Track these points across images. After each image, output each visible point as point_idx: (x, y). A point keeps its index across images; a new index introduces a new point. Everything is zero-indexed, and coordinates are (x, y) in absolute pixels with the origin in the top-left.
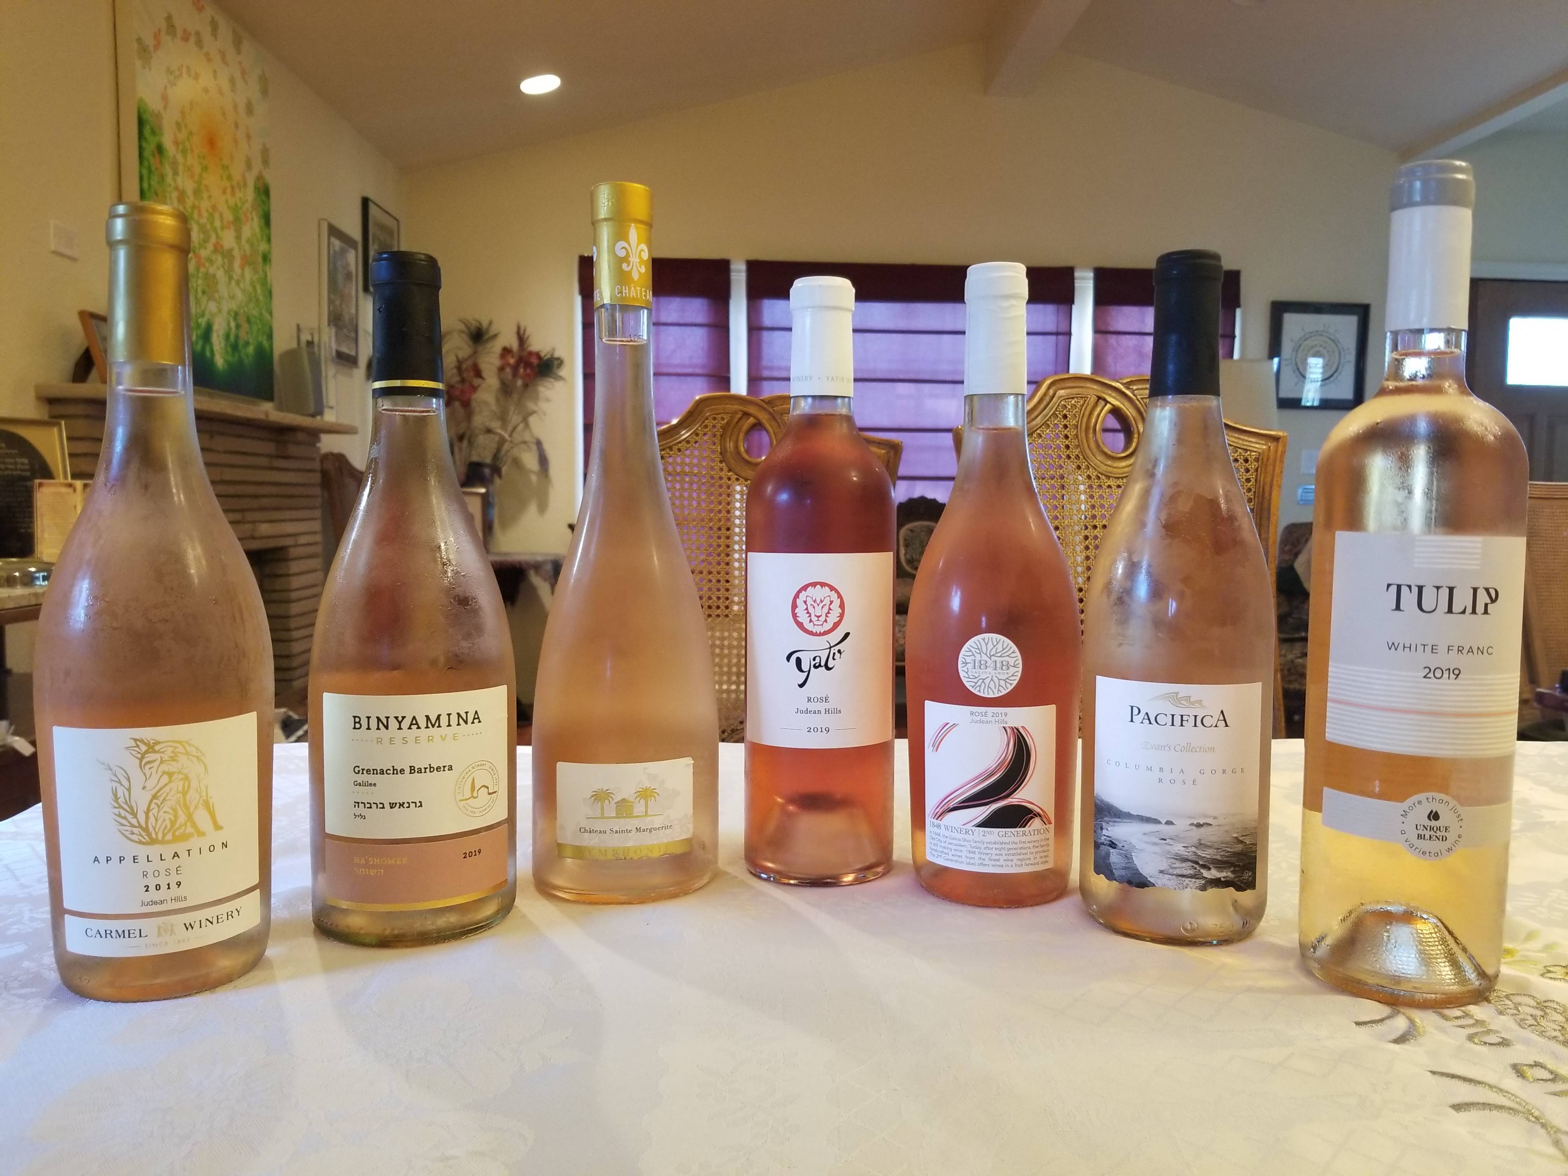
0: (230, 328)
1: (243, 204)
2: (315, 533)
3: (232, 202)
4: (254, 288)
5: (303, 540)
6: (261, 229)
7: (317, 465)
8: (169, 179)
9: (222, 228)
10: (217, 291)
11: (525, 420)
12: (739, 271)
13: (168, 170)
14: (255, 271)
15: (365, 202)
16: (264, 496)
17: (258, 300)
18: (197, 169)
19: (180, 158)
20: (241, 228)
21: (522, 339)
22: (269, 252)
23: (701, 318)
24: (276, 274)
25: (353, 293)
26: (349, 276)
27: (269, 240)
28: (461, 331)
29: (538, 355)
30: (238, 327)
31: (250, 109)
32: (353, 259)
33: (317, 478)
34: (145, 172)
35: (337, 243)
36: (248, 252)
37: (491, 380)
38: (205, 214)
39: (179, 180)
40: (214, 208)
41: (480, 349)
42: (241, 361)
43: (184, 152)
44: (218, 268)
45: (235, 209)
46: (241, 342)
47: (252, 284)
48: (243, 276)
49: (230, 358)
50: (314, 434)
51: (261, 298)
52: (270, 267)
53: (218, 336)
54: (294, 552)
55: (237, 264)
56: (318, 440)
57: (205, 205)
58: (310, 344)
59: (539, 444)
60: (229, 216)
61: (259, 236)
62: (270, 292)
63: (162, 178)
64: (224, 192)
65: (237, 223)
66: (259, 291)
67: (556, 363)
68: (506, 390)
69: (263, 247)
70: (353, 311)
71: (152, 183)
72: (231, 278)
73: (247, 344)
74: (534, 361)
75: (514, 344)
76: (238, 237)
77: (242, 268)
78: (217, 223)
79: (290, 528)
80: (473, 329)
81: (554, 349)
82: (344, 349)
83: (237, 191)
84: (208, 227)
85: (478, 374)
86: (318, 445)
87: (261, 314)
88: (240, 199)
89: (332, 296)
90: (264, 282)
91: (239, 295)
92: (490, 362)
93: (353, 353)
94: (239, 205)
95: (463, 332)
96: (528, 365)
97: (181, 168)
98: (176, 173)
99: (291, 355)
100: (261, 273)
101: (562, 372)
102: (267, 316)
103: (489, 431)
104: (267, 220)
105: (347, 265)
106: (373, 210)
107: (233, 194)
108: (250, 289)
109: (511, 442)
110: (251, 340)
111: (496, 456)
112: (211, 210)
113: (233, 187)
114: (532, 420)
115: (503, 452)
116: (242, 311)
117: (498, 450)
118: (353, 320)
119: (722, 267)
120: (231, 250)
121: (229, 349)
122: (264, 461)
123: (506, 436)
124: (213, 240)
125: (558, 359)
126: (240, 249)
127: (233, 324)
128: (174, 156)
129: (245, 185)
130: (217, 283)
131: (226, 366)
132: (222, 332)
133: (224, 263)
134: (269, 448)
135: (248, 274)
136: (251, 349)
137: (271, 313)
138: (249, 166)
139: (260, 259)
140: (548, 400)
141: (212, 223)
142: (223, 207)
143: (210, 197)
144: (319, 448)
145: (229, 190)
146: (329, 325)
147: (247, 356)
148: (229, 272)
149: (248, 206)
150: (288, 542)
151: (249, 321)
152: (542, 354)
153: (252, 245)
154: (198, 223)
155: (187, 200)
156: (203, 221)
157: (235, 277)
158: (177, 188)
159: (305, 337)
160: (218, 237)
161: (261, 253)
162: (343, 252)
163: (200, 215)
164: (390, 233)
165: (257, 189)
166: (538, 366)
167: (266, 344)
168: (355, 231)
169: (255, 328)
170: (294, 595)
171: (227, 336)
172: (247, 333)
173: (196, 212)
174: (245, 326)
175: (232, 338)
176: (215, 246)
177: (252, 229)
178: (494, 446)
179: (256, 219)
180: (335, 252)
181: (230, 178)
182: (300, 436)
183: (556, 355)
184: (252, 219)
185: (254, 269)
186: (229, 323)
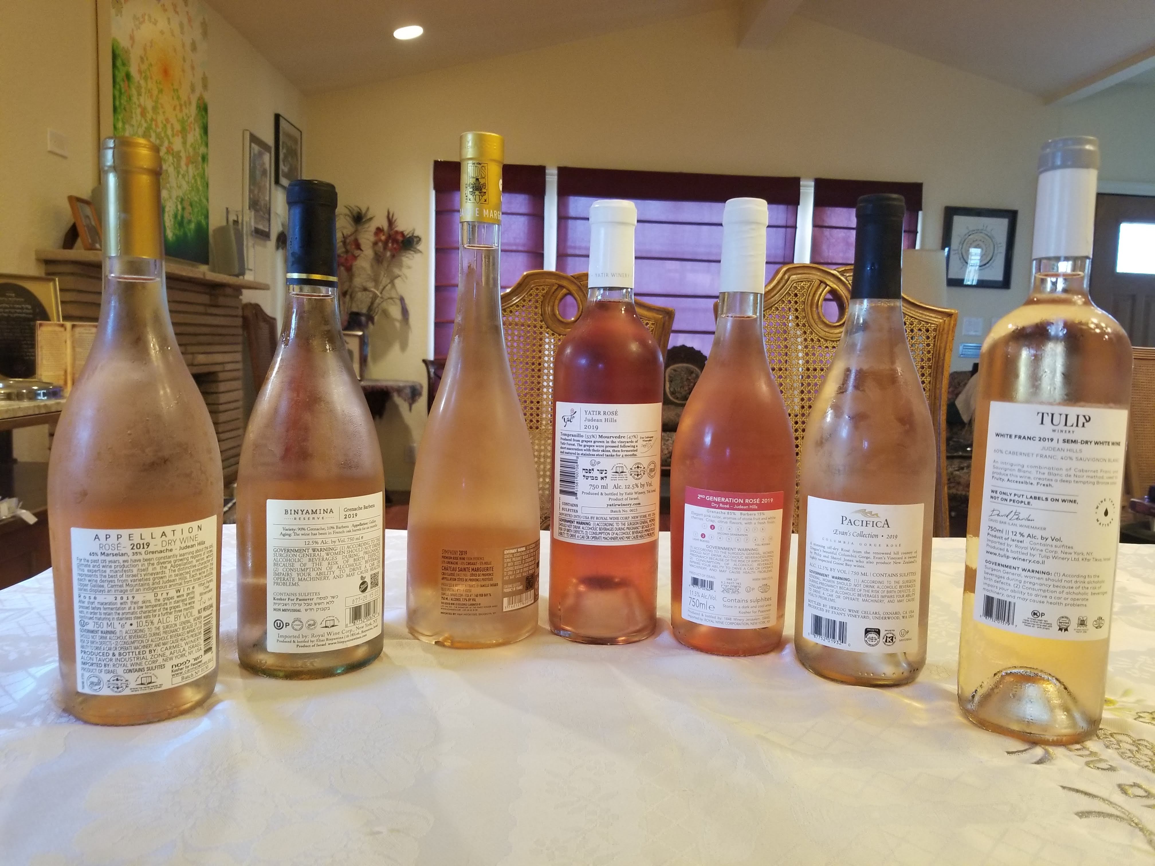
0: (178, 210)
1: (189, 117)
2: (237, 362)
3: (180, 116)
4: (196, 180)
5: (229, 367)
6: (201, 137)
7: (240, 312)
8: (135, 99)
9: (173, 136)
10: (169, 183)
11: (392, 282)
12: (552, 175)
13: (134, 92)
14: (197, 168)
15: (277, 117)
16: (200, 334)
17: (198, 189)
18: (155, 92)
19: (142, 82)
20: (186, 136)
21: (391, 222)
22: (207, 154)
23: (523, 210)
24: (212, 170)
25: (268, 185)
26: (264, 172)
27: (207, 145)
28: (346, 215)
29: (402, 233)
30: (183, 209)
31: (194, 48)
32: (267, 159)
33: (239, 322)
34: (117, 93)
35: (256, 148)
36: (192, 154)
37: (368, 252)
38: (160, 125)
39: (142, 100)
40: (167, 120)
41: (359, 228)
42: (185, 234)
43: (146, 79)
44: (170, 166)
45: (182, 122)
46: (185, 221)
47: (194, 177)
48: (187, 171)
49: (177, 232)
50: (238, 289)
51: (201, 188)
52: (207, 165)
53: (169, 216)
54: (222, 376)
55: (183, 162)
56: (241, 294)
57: (160, 118)
58: (236, 222)
59: (402, 299)
60: (178, 127)
61: (200, 141)
62: (207, 184)
63: (130, 98)
64: (175, 109)
65: (184, 132)
66: (199, 183)
67: (415, 240)
68: (378, 259)
69: (202, 150)
70: (267, 198)
71: (122, 102)
72: (178, 173)
73: (190, 222)
74: (400, 238)
75: (385, 225)
76: (184, 143)
77: (187, 165)
78: (169, 132)
79: (219, 358)
80: (355, 213)
81: (414, 230)
82: (260, 227)
83: (184, 107)
84: (163, 135)
85: (358, 247)
86: (241, 297)
87: (200, 200)
88: (186, 114)
89: (252, 187)
90: (203, 176)
91: (185, 186)
92: (367, 238)
93: (267, 230)
94: (185, 118)
95: (349, 216)
96: (395, 241)
97: (143, 90)
98: (139, 94)
99: (222, 231)
100: (201, 169)
101: (420, 247)
102: (204, 201)
103: (365, 289)
104: (205, 130)
105: (264, 164)
106: (283, 123)
107: (181, 110)
108: (193, 181)
109: (382, 298)
110: (193, 219)
111: (370, 309)
112: (164, 122)
113: (181, 106)
114: (397, 282)
115: (375, 305)
116: (186, 197)
117: (372, 303)
118: (267, 206)
119: (540, 171)
120: (179, 152)
121: (177, 225)
122: (201, 309)
123: (378, 293)
124: (166, 144)
125: (418, 237)
126: (185, 151)
127: (180, 207)
128: (138, 82)
129: (190, 103)
130: (169, 176)
131: (174, 238)
132: (172, 213)
133: (174, 161)
134: (205, 299)
135: (191, 170)
136: (193, 226)
137: (207, 200)
138: (193, 90)
139: (200, 159)
140: (409, 267)
141: (165, 132)
142: (173, 121)
143: (164, 112)
144: (241, 300)
145: (178, 108)
146: (250, 209)
147: (190, 230)
148: (177, 168)
149: (192, 119)
150: (217, 368)
151: (191, 205)
152: (406, 233)
153: (194, 149)
154: (155, 132)
155: (147, 115)
156: (159, 130)
157: (182, 172)
158: (140, 105)
159: (232, 217)
160: (170, 142)
161: (201, 155)
162: (260, 154)
163: (157, 126)
164: (295, 141)
165: (198, 107)
166: (403, 241)
167: (204, 222)
168: (269, 139)
169: (196, 210)
170: (222, 408)
171: (176, 216)
172: (190, 213)
173: (154, 123)
174: (189, 209)
175: (179, 218)
176: (167, 148)
177: (194, 136)
178: (369, 300)
179: (197, 130)
180: (254, 155)
181: (178, 98)
182: (229, 291)
183: (415, 235)
184: (195, 130)
185: (196, 166)
186: (177, 206)
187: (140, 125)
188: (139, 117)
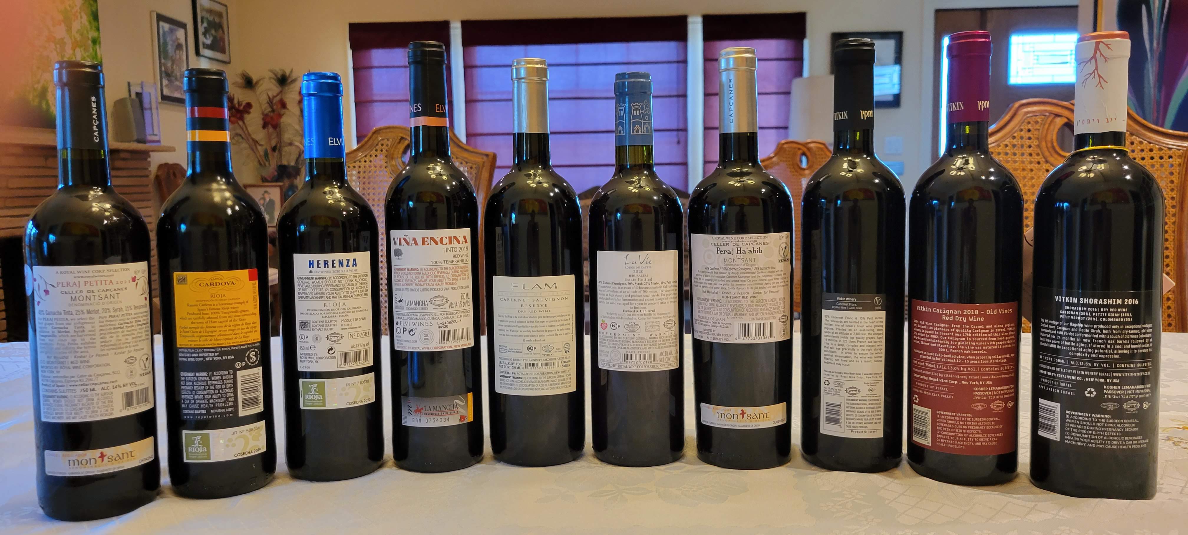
1: (73, 8)
3: (61, 7)
6: (90, 23)
9: (54, 26)
14: (87, 49)
20: (70, 23)
22: (99, 37)
24: (106, 51)
26: (179, 47)
27: (98, 29)
28: (270, 78)
32: (182, 35)
35: (166, 27)
36: (79, 39)
41: (285, 89)
45: (65, 12)
50: (145, 153)
52: (100, 47)
56: (149, 156)
58: (140, 94)
60: (59, 17)
61: (89, 27)
64: (54, 2)
65: (67, 21)
69: (93, 34)
72: (63, 57)
76: (69, 30)
77: (74, 49)
80: (279, 76)
82: (177, 95)
85: (284, 106)
86: (149, 159)
88: (70, 5)
90: (95, 56)
92: (292, 97)
94: (69, 9)
99: (122, 103)
100: (92, 50)
104: (95, 17)
105: (177, 39)
107: (63, 3)
120: (62, 39)
126: (71, 37)
130: (51, 61)
133: (56, 47)
135: (80, 53)
139: (90, 42)
142: (53, 12)
144: (152, 162)
145: (59, 1)
146: (161, 80)
148: (61, 53)
149: (76, 9)
153: (82, 35)
157: (68, 55)
159: (135, 90)
161: (91, 39)
162: (172, 31)
168: (184, 16)
177: (81, 22)
179: (85, 17)
184: (81, 17)
185: (84, 49)
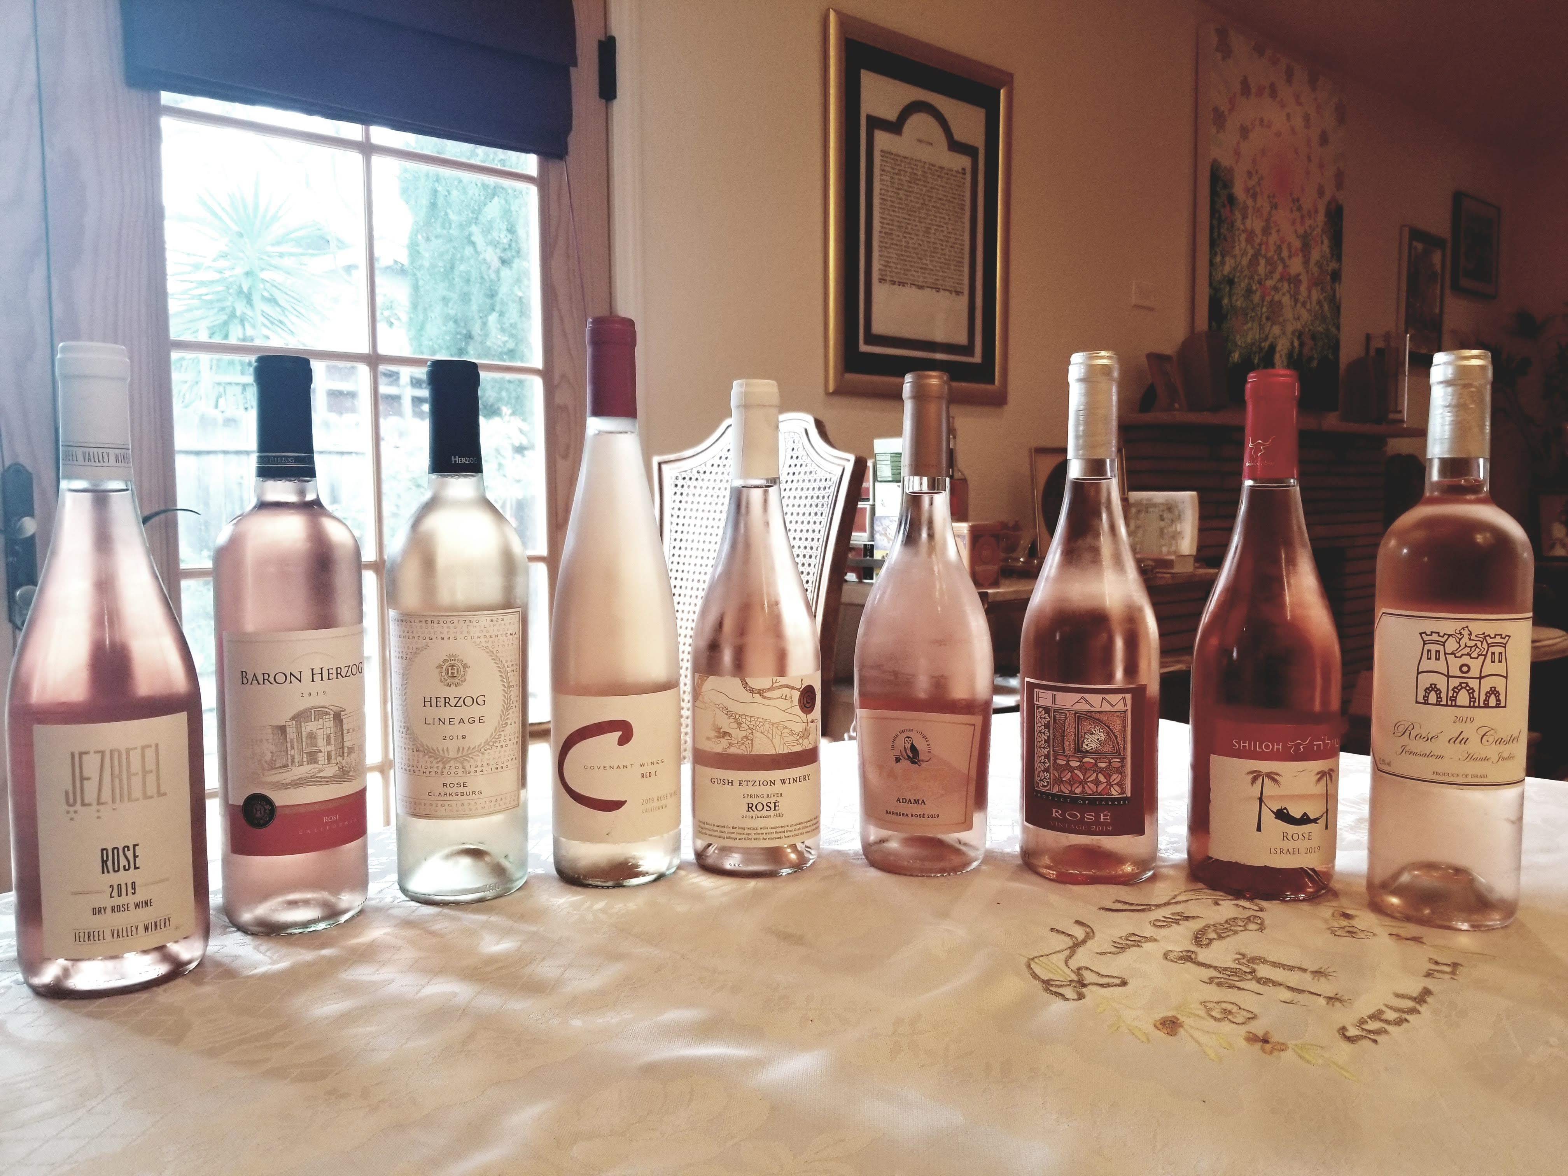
0: (1293, 347)
1: (1314, 229)
3: (1301, 231)
4: (1321, 306)
6: (1331, 249)
7: (1383, 468)
8: (1238, 224)
9: (1290, 257)
10: (1282, 316)
13: (1238, 216)
14: (1324, 290)
15: (1458, 197)
17: (1324, 317)
18: (1267, 209)
19: (1250, 202)
20: (1310, 253)
22: (1340, 270)
24: (1345, 291)
25: (1439, 295)
26: (1432, 277)
27: (1339, 259)
30: (1301, 345)
31: (1324, 139)
32: (1440, 258)
34: (1215, 222)
35: (1421, 246)
36: (1316, 274)
38: (1272, 248)
39: (1248, 222)
40: (1283, 240)
43: (1254, 196)
44: (1284, 294)
45: (1304, 237)
46: (1305, 359)
47: (1319, 303)
48: (1309, 297)
50: (1380, 440)
51: (1328, 315)
52: (1339, 284)
53: (1281, 356)
55: (1304, 287)
56: (1385, 444)
57: (1273, 239)
58: (1381, 351)
60: (1297, 244)
61: (1329, 255)
62: (1339, 308)
63: (1232, 224)
64: (1293, 223)
65: (1306, 249)
66: (1326, 307)
70: (1437, 311)
71: (1222, 231)
72: (1296, 301)
73: (1311, 359)
76: (1306, 262)
77: (1310, 289)
78: (1285, 253)
82: (1423, 351)
83: (1307, 219)
84: (1276, 259)
86: (1384, 448)
87: (1327, 330)
88: (1310, 226)
89: (1411, 300)
90: (1332, 298)
91: (1305, 315)
94: (1309, 232)
97: (1250, 211)
98: (1245, 217)
99: (1359, 364)
100: (1329, 291)
102: (1333, 330)
104: (1338, 240)
105: (1432, 266)
106: (1466, 204)
107: (1303, 223)
108: (1317, 308)
110: (1315, 356)
112: (1279, 243)
113: (1302, 217)
116: (1307, 330)
120: (1298, 275)
124: (1280, 268)
126: (1307, 272)
127: (1296, 344)
128: (1245, 202)
129: (1316, 211)
130: (1282, 308)
132: (1285, 352)
133: (1290, 289)
134: (1328, 455)
135: (1315, 294)
136: (1315, 364)
137: (1338, 328)
138: (1321, 192)
139: (1329, 278)
141: (1279, 254)
142: (1292, 238)
143: (1278, 231)
144: (1384, 452)
145: (1299, 221)
148: (1295, 296)
149: (1318, 230)
150: (1345, 543)
151: (1314, 338)
153: (1321, 267)
154: (1265, 257)
155: (1255, 239)
156: (1270, 254)
157: (1301, 299)
158: (1245, 230)
159: (1378, 343)
160: (1285, 266)
161: (1330, 272)
162: (1427, 254)
163: (1267, 249)
164: (1489, 224)
165: (1328, 213)
167: (1332, 356)
168: (1442, 229)
169: (1320, 343)
171: (1290, 355)
172: (1312, 349)
173: (1264, 247)
174: (1309, 343)
175: (1295, 356)
176: (1281, 274)
177: (1321, 251)
179: (1326, 242)
180: (1418, 255)
181: (1299, 209)
184: (1322, 242)
185: (1322, 289)
186: (1292, 344)
187: (1244, 253)
188: (1243, 244)
